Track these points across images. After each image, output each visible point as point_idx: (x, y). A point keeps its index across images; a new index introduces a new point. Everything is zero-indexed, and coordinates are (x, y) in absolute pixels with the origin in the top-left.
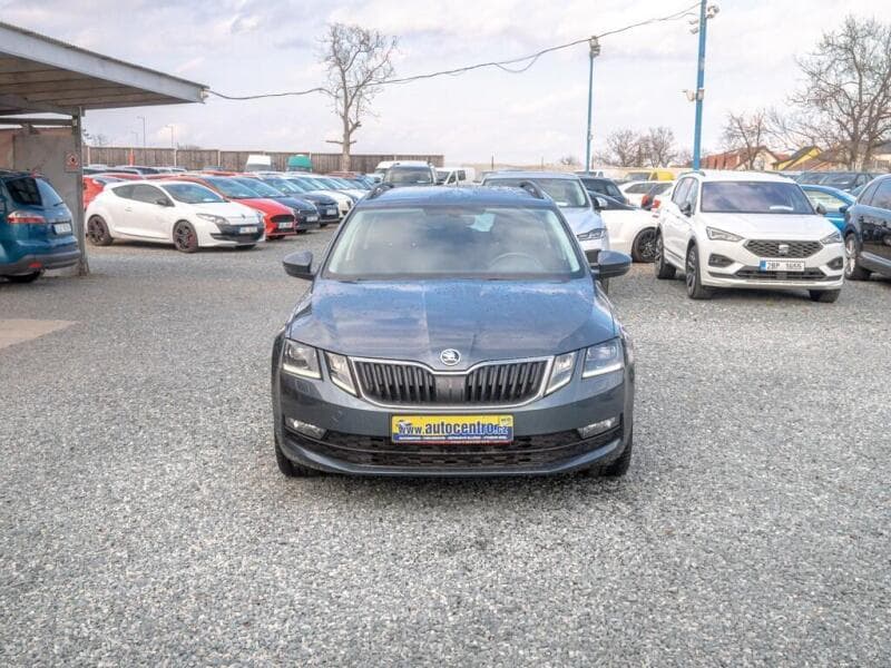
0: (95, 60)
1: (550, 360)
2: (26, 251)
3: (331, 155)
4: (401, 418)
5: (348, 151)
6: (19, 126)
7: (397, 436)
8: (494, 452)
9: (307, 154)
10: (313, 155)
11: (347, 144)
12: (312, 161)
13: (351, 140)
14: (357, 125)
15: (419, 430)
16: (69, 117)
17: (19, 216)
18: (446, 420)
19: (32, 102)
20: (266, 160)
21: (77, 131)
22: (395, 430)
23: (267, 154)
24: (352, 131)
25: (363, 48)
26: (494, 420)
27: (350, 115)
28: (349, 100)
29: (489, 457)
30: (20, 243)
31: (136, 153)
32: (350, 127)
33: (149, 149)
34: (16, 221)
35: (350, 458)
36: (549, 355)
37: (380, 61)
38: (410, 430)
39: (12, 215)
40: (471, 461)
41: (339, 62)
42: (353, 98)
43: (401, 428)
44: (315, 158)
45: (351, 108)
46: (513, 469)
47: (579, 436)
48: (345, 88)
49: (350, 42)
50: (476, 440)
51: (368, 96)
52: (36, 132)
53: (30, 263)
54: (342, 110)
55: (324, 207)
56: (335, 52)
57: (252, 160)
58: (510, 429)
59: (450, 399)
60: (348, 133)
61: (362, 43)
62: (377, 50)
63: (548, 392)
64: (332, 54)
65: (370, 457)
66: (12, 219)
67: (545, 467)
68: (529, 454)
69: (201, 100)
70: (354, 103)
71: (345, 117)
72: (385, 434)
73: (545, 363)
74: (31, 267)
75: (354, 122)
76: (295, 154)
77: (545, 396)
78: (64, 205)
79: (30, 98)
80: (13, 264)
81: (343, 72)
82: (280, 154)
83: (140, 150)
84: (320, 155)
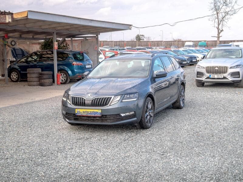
0: (89, 21)
1: (113, 97)
2: (77, 73)
3: (214, 41)
4: (77, 109)
5: (219, 40)
6: (83, 38)
7: (77, 114)
8: (98, 118)
9: (206, 41)
10: (208, 41)
11: (219, 37)
12: (207, 43)
13: (220, 36)
14: (222, 31)
15: (81, 112)
16: (95, 35)
17: (75, 63)
18: (87, 110)
19: (82, 32)
20: (191, 44)
21: (97, 39)
22: (76, 112)
23: (192, 41)
24: (220, 33)
25: (224, 5)
26: (97, 111)
27: (219, 28)
28: (219, 22)
29: (97, 120)
30: (75, 70)
31: (151, 42)
32: (220, 31)
33: (155, 41)
34: (75, 65)
35: (70, 119)
36: (113, 96)
37: (231, 8)
38: (79, 112)
39: (74, 63)
40: (93, 121)
41: (216, 10)
42: (221, 22)
43: (77, 112)
44: (208, 42)
45: (220, 25)
46: (103, 123)
47: (120, 116)
48: (218, 18)
49: (220, 3)
50: (93, 115)
51: (226, 21)
52: (87, 40)
53: (78, 76)
54: (217, 26)
55: (191, 59)
56: (215, 6)
57: (187, 44)
58: (100, 113)
59: (88, 105)
60: (219, 33)
61: (224, 3)
62: (230, 5)
63: (111, 104)
64: (214, 7)
65: (73, 119)
66: (74, 64)
67: (111, 123)
68: (107, 119)
69: (130, 29)
70: (221, 23)
71: (218, 28)
72: (74, 113)
73: (111, 97)
74: (79, 77)
75: (221, 30)
76: (201, 41)
77: (110, 106)
78: (90, 60)
79: (81, 31)
80: (74, 76)
81: (217, 13)
82: (197, 41)
83: (152, 41)
84: (210, 41)
